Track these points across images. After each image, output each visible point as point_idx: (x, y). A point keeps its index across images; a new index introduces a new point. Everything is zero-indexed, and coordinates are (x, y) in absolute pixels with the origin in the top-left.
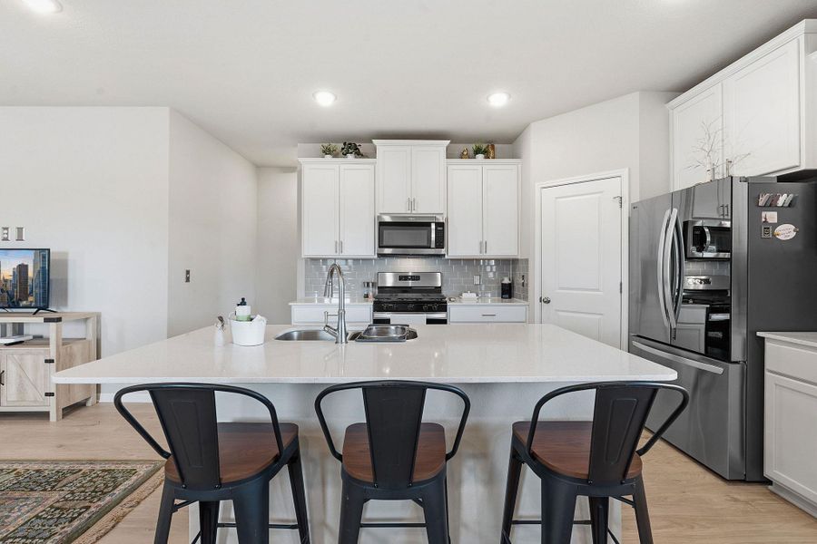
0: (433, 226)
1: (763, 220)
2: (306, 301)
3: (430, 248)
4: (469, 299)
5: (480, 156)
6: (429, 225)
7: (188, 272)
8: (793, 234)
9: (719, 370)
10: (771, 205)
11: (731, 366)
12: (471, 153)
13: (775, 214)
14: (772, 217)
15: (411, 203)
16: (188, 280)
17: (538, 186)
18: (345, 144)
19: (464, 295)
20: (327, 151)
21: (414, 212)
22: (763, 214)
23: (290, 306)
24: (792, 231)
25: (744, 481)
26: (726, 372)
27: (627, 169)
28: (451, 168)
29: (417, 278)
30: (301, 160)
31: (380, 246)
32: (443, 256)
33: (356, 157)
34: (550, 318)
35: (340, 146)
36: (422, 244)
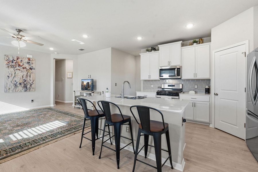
0: (176, 69)
2: (143, 91)
3: (175, 76)
4: (192, 93)
5: (195, 44)
6: (175, 69)
7: (116, 84)
12: (192, 43)
15: (169, 63)
16: (116, 85)
17: (213, 52)
18: (152, 48)
19: (190, 91)
20: (148, 50)
21: (170, 65)
23: (136, 92)
27: (248, 41)
28: (183, 50)
29: (174, 86)
30: (140, 54)
31: (160, 76)
32: (180, 78)
33: (154, 51)
34: (218, 101)
35: (150, 48)
36: (172, 75)
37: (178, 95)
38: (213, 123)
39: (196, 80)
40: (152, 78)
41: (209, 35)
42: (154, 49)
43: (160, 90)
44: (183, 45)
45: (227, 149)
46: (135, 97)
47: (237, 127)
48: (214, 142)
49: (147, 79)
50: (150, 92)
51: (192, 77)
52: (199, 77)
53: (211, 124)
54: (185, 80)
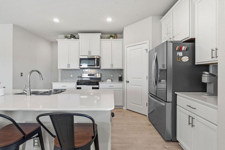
0: (96, 60)
1: (178, 55)
2: (61, 82)
3: (95, 66)
4: (109, 81)
5: (111, 38)
6: (95, 59)
7: (22, 73)
8: (188, 60)
9: (163, 104)
10: (180, 50)
11: (167, 103)
12: (109, 37)
13: (182, 53)
14: (180, 54)
15: (90, 52)
16: (22, 75)
17: (126, 47)
18: (71, 35)
19: (107, 80)
20: (66, 37)
21: (90, 55)
22: (178, 53)
23: (52, 83)
24: (187, 58)
25: (171, 141)
26: (165, 105)
27: (149, 40)
28: (102, 41)
29: (93, 75)
30: (57, 40)
31: (80, 66)
32: (100, 68)
33: (74, 39)
34: (129, 87)
35: (69, 36)
36: (93, 65)
37: (98, 84)
38: (125, 106)
39: (112, 69)
40: (71, 67)
41: (122, 33)
42: (74, 37)
43: (80, 79)
44: (101, 38)
45: (139, 128)
46: (50, 91)
47: (142, 107)
48: (130, 124)
49: (66, 68)
50: (69, 82)
51: (109, 67)
52: (115, 67)
53: (124, 107)
54: (103, 69)
